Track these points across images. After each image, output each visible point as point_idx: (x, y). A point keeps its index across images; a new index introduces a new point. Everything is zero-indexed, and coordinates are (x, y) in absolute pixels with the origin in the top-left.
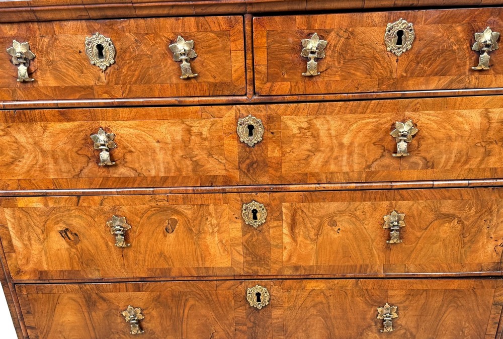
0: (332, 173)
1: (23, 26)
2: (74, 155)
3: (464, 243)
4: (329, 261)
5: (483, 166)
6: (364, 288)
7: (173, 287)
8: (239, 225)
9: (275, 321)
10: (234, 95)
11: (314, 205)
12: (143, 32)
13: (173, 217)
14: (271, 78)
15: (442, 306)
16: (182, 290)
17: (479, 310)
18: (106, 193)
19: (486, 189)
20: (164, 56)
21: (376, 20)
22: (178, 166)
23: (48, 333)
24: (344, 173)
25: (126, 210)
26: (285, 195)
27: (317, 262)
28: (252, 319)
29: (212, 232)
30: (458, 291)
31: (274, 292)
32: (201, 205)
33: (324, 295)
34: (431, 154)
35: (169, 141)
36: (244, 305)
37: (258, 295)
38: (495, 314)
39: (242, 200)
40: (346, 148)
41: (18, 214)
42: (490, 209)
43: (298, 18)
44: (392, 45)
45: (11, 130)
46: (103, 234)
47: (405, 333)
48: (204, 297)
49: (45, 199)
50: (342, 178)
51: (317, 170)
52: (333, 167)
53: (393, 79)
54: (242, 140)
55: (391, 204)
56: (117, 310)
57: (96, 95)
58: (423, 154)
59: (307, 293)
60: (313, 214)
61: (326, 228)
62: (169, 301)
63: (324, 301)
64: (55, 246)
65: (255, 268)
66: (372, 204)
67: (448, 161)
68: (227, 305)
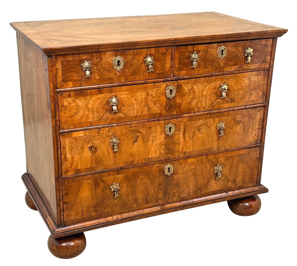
0: (199, 107)
1: (90, 54)
2: (101, 109)
3: (245, 133)
4: (197, 148)
5: (249, 100)
7: (134, 170)
8: (163, 136)
9: (175, 181)
10: (166, 78)
11: (193, 123)
12: (135, 55)
13: (137, 135)
14: (180, 69)
15: (238, 163)
16: (137, 171)
17: (251, 162)
18: (112, 126)
19: (251, 109)
20: (141, 64)
21: (215, 46)
22: (142, 110)
23: (74, 205)
24: (204, 107)
25: (118, 133)
26: (182, 119)
27: (193, 150)
28: (166, 182)
29: (153, 140)
30: (243, 154)
31: (175, 166)
32: (149, 127)
33: (195, 164)
34: (233, 96)
35: (139, 99)
36: (163, 175)
37: (169, 168)
38: (256, 164)
39: (165, 123)
40: (205, 96)
41: (72, 141)
42: (253, 117)
43: (190, 47)
44: (220, 55)
45: (76, 100)
46: (107, 147)
47: (225, 178)
48: (146, 173)
49: (85, 132)
50: (203, 110)
51: (194, 107)
52: (200, 105)
53: (220, 67)
54: (167, 96)
55: (220, 119)
56: (108, 185)
57: (114, 81)
58: (230, 97)
59: (188, 165)
60: (192, 127)
61: (197, 132)
62: (132, 177)
63: (195, 168)
64: (86, 155)
65: (169, 155)
66: (213, 119)
67: (238, 99)
68: (156, 176)
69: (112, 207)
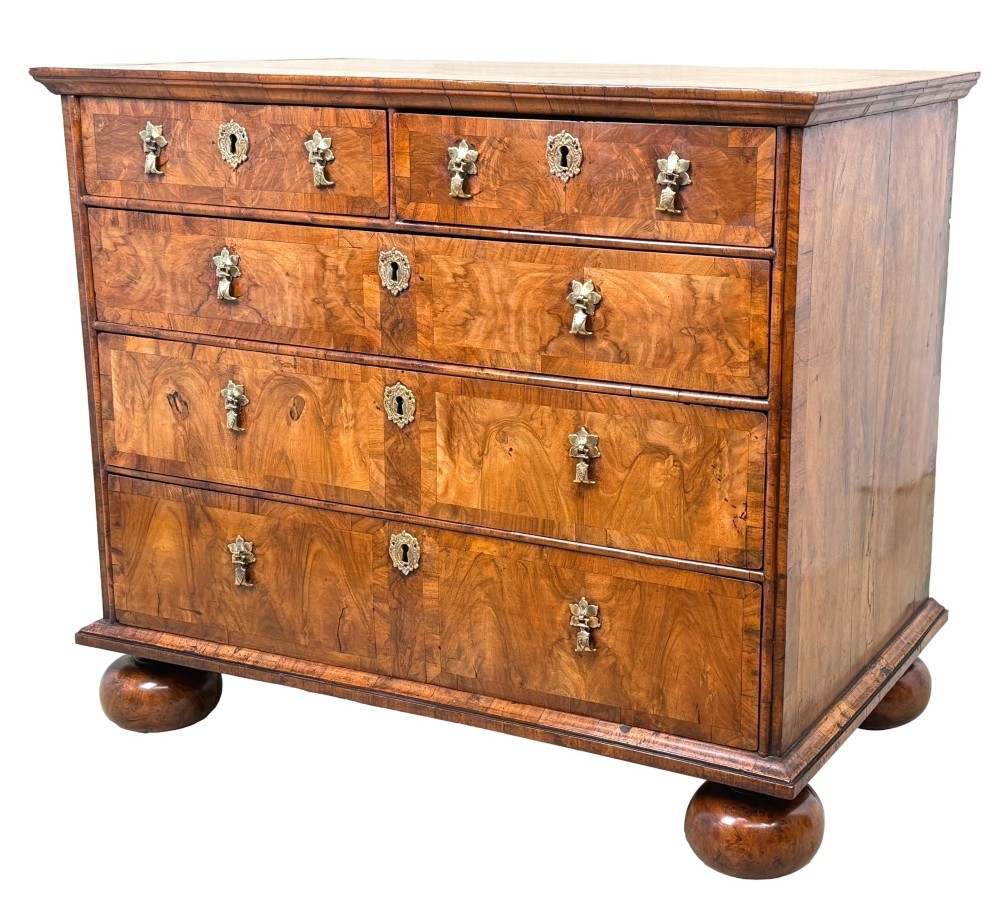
0: (497, 352)
1: (160, 104)
2: (195, 281)
3: (687, 504)
4: (500, 505)
5: (696, 368)
6: (551, 563)
7: (297, 515)
8: (381, 421)
9: (427, 603)
10: (375, 217)
11: (476, 402)
12: (279, 123)
13: (300, 394)
15: (665, 618)
16: (306, 521)
17: (722, 638)
18: (224, 345)
19: (707, 409)
20: (299, 155)
21: (535, 129)
22: (309, 314)
23: (136, 565)
24: (513, 354)
25: (245, 374)
26: (437, 380)
27: (483, 505)
28: (396, 595)
29: (347, 428)
30: (688, 593)
31: (427, 549)
32: (334, 379)
33: (497, 566)
34: (624, 339)
35: (299, 274)
36: (387, 565)
37: (405, 548)
38: (749, 653)
39: (384, 379)
40: (513, 313)
41: (125, 362)
42: (718, 445)
43: (444, 119)
44: (556, 167)
45: (132, 239)
47: (615, 665)
48: (334, 540)
49: (157, 343)
50: (512, 364)
51: (478, 345)
52: (497, 344)
53: (562, 215)
54: (384, 284)
55: (578, 414)
56: (224, 540)
57: (224, 200)
58: (612, 337)
59: (471, 559)
60: (475, 417)
61: (493, 441)
62: (290, 537)
63: (496, 578)
65: (400, 499)
66: (553, 411)
67: (647, 351)
68: (363, 559)
69: (237, 615)
